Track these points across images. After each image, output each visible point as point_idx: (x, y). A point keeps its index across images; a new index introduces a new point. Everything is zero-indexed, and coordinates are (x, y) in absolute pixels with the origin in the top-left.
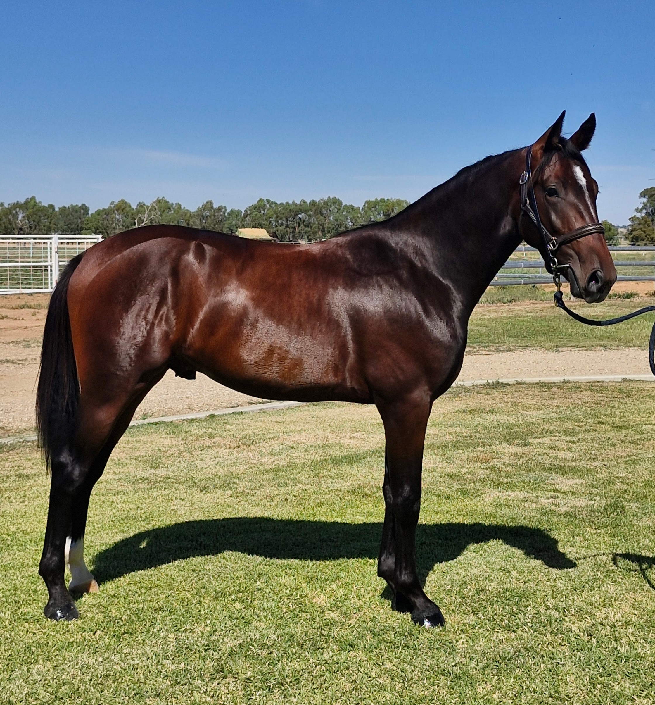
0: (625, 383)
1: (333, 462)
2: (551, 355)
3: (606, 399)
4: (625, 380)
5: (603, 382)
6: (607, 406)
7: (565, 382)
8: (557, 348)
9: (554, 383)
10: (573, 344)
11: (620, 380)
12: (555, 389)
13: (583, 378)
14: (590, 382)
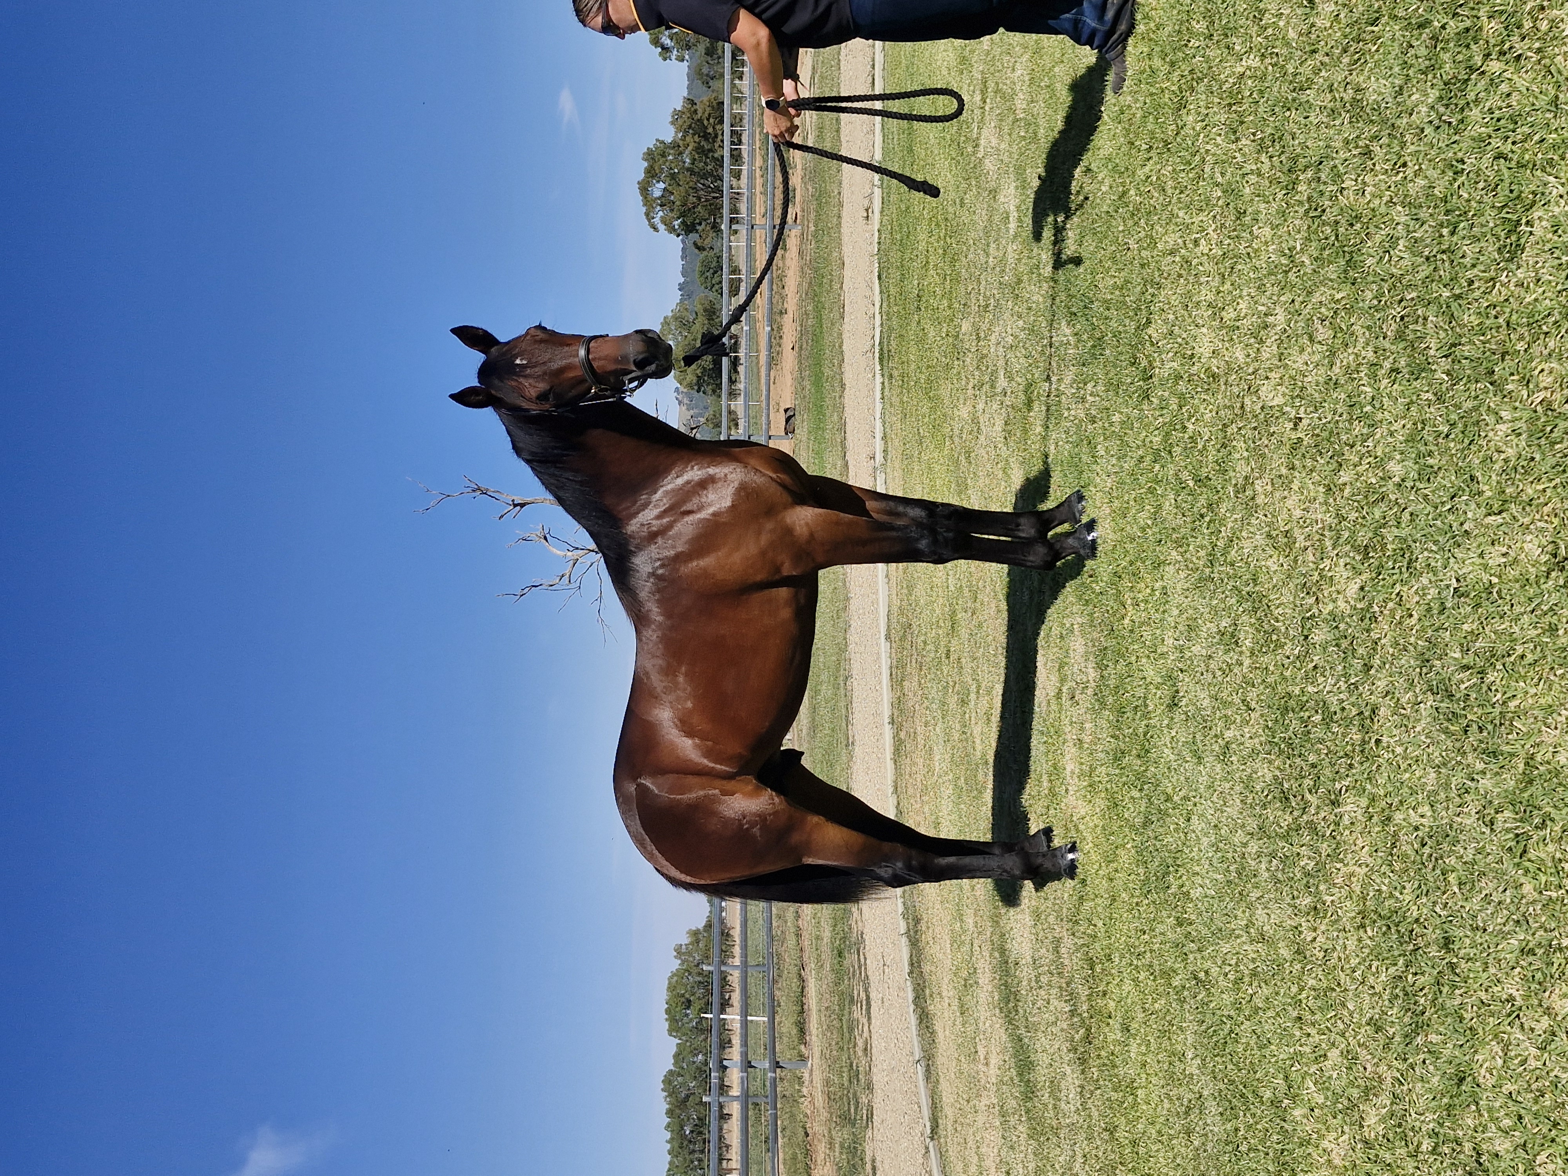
0: (892, 636)
1: (1031, 1099)
2: (858, 750)
3: (915, 657)
4: (888, 637)
5: (891, 667)
6: (924, 653)
7: (892, 722)
8: (849, 744)
9: (894, 738)
10: (844, 724)
11: (889, 644)
12: (902, 735)
13: (886, 696)
14: (892, 686)
